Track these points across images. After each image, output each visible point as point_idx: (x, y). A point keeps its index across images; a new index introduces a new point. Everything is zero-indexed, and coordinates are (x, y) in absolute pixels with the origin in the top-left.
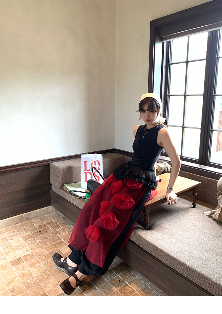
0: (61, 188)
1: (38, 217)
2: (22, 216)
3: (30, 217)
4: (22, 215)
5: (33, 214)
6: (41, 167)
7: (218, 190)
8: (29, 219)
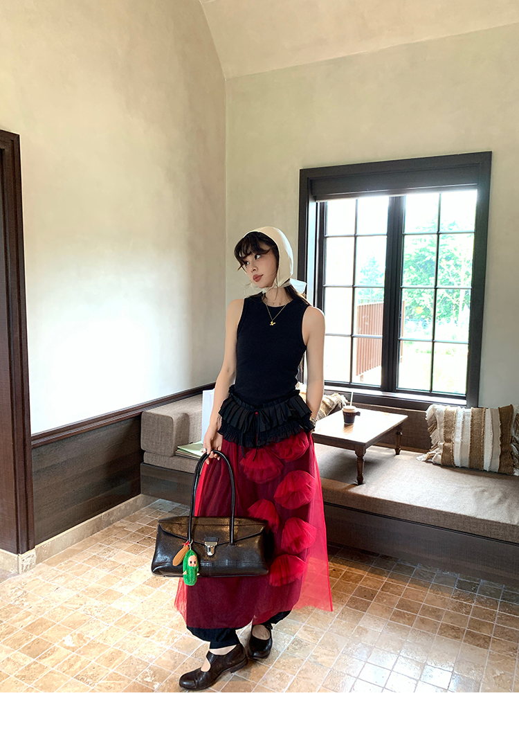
0: (174, 455)
1: (123, 518)
2: (100, 518)
3: (111, 519)
4: (100, 515)
5: (115, 513)
6: (128, 421)
7: (429, 425)
8: (111, 524)
